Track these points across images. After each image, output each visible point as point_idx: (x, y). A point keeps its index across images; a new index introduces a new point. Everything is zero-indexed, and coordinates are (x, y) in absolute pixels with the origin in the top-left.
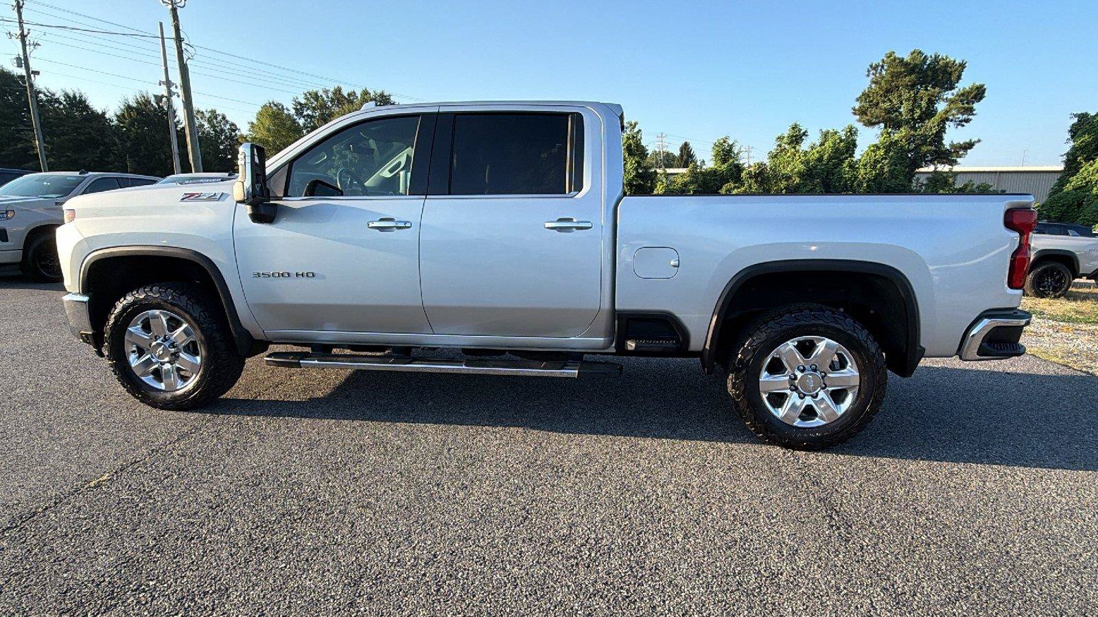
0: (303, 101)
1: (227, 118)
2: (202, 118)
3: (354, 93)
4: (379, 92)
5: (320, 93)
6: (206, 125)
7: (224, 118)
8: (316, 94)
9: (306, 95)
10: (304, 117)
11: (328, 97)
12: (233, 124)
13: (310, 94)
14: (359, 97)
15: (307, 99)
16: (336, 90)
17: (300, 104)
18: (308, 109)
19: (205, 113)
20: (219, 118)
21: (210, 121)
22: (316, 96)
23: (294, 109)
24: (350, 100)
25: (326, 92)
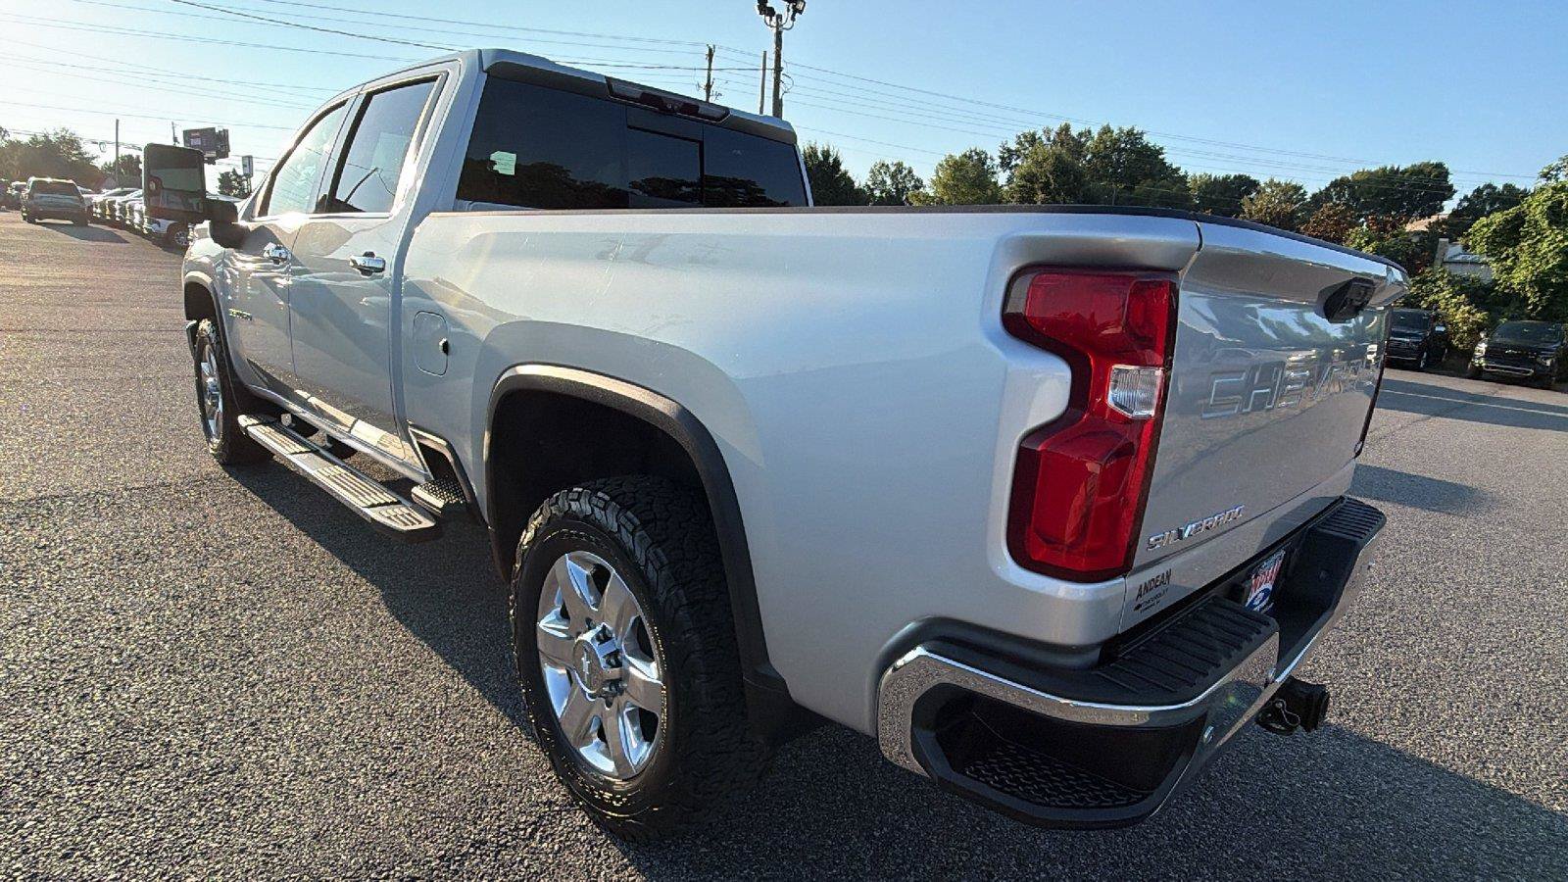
0: (1013, 146)
1: (914, 173)
2: (885, 173)
3: (1089, 132)
4: (1126, 128)
5: (1040, 133)
6: (889, 181)
7: (910, 172)
8: (1033, 135)
9: (1019, 137)
10: (1011, 169)
11: (1049, 139)
12: (918, 180)
13: (1025, 137)
14: (1096, 137)
15: (1020, 143)
16: (1062, 130)
17: (1009, 150)
18: (1019, 157)
19: (890, 166)
20: (905, 172)
21: (893, 176)
22: (1032, 139)
23: (1000, 157)
24: (1080, 142)
25: (1047, 132)
